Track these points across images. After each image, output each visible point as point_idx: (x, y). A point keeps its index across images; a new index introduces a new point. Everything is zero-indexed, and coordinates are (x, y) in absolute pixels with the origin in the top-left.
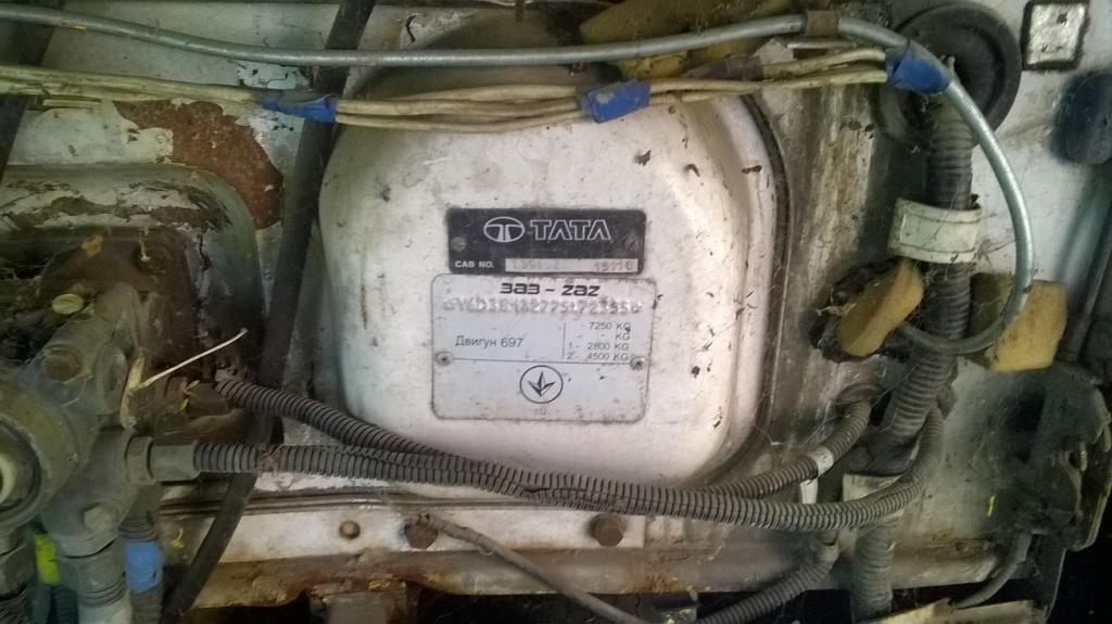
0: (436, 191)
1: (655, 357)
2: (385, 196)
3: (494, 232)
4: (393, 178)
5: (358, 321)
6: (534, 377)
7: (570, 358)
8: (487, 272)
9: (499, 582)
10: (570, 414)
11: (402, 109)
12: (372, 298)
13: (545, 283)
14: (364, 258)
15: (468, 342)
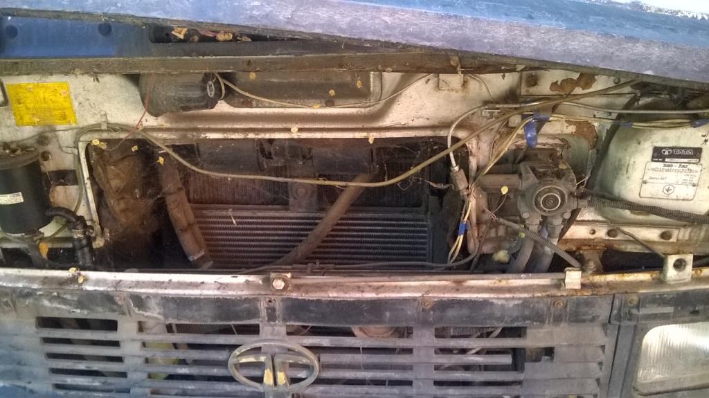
0: (652, 143)
1: (699, 184)
2: (639, 143)
3: (664, 152)
4: (641, 140)
5: (625, 172)
6: (667, 188)
7: (677, 183)
8: (660, 161)
9: (636, 249)
10: (674, 197)
11: (648, 125)
12: (630, 167)
13: (674, 164)
14: (630, 158)
15: (652, 178)
